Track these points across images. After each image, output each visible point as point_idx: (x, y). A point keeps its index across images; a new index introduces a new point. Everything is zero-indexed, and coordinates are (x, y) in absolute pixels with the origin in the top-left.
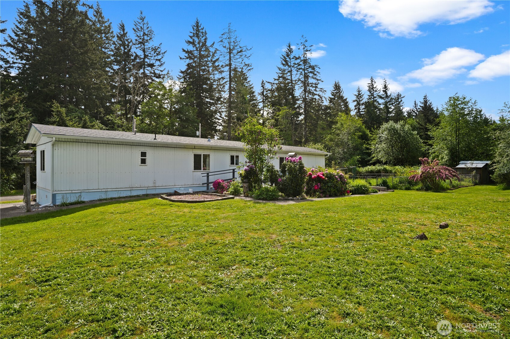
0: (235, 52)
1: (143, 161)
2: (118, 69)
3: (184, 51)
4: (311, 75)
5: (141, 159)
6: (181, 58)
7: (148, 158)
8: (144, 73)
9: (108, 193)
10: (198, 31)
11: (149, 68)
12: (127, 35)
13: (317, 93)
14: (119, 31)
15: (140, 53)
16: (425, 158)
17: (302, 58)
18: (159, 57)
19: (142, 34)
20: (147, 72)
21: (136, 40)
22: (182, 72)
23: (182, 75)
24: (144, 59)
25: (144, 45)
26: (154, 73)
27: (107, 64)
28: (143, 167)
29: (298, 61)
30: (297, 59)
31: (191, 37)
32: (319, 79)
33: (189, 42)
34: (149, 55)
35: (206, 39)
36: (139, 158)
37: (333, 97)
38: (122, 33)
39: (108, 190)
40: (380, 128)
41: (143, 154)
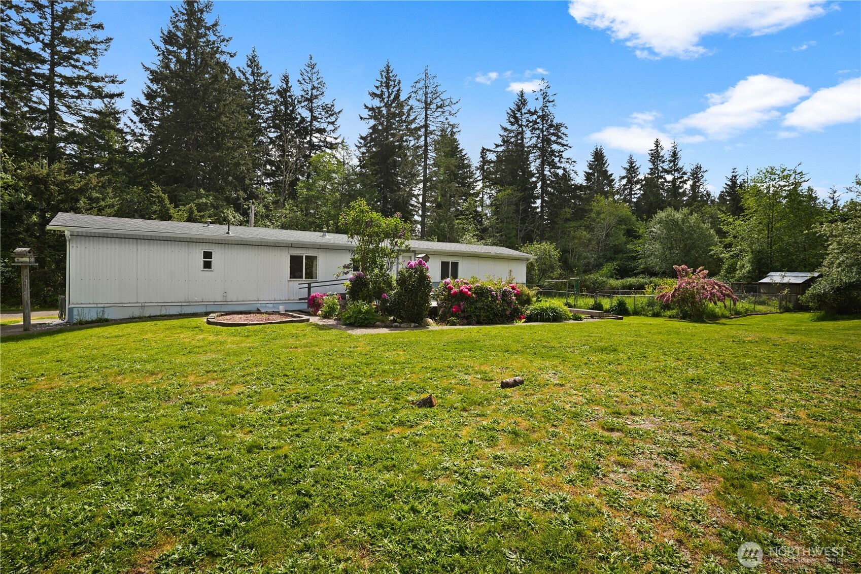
0: (433, 106)
1: (207, 265)
2: (276, 137)
3: (367, 107)
4: (553, 138)
5: (205, 261)
6: (361, 118)
7: (214, 260)
8: (310, 142)
9: (146, 309)
10: (388, 79)
11: (317, 135)
12: (292, 89)
13: (562, 165)
14: (280, 84)
15: (306, 114)
16: (683, 266)
17: (540, 113)
18: (333, 119)
19: (310, 87)
20: (314, 140)
21: (302, 96)
22: (362, 138)
23: (362, 141)
24: (311, 122)
25: (312, 103)
26: (325, 141)
27: (260, 132)
28: (207, 273)
29: (535, 117)
30: (532, 114)
31: (377, 87)
32: (565, 143)
33: (374, 95)
34: (320, 116)
35: (398, 90)
36: (201, 260)
37: (591, 171)
38: (285, 86)
39: (146, 305)
40: (652, 218)
41: (208, 255)
